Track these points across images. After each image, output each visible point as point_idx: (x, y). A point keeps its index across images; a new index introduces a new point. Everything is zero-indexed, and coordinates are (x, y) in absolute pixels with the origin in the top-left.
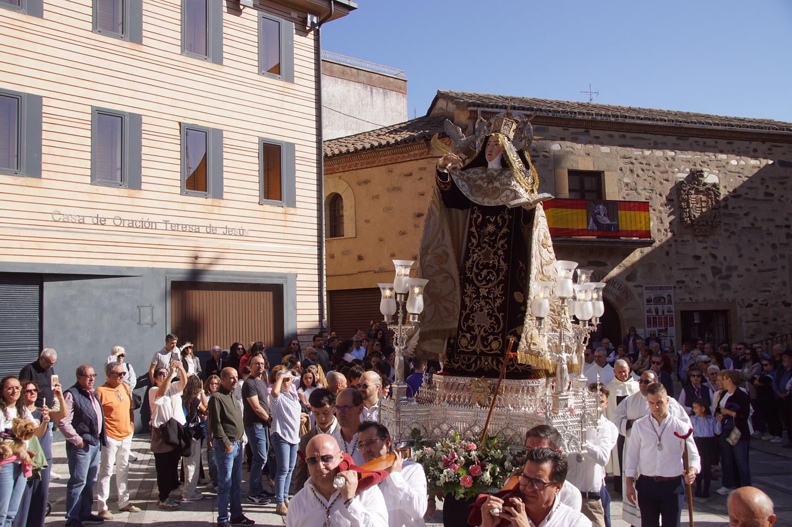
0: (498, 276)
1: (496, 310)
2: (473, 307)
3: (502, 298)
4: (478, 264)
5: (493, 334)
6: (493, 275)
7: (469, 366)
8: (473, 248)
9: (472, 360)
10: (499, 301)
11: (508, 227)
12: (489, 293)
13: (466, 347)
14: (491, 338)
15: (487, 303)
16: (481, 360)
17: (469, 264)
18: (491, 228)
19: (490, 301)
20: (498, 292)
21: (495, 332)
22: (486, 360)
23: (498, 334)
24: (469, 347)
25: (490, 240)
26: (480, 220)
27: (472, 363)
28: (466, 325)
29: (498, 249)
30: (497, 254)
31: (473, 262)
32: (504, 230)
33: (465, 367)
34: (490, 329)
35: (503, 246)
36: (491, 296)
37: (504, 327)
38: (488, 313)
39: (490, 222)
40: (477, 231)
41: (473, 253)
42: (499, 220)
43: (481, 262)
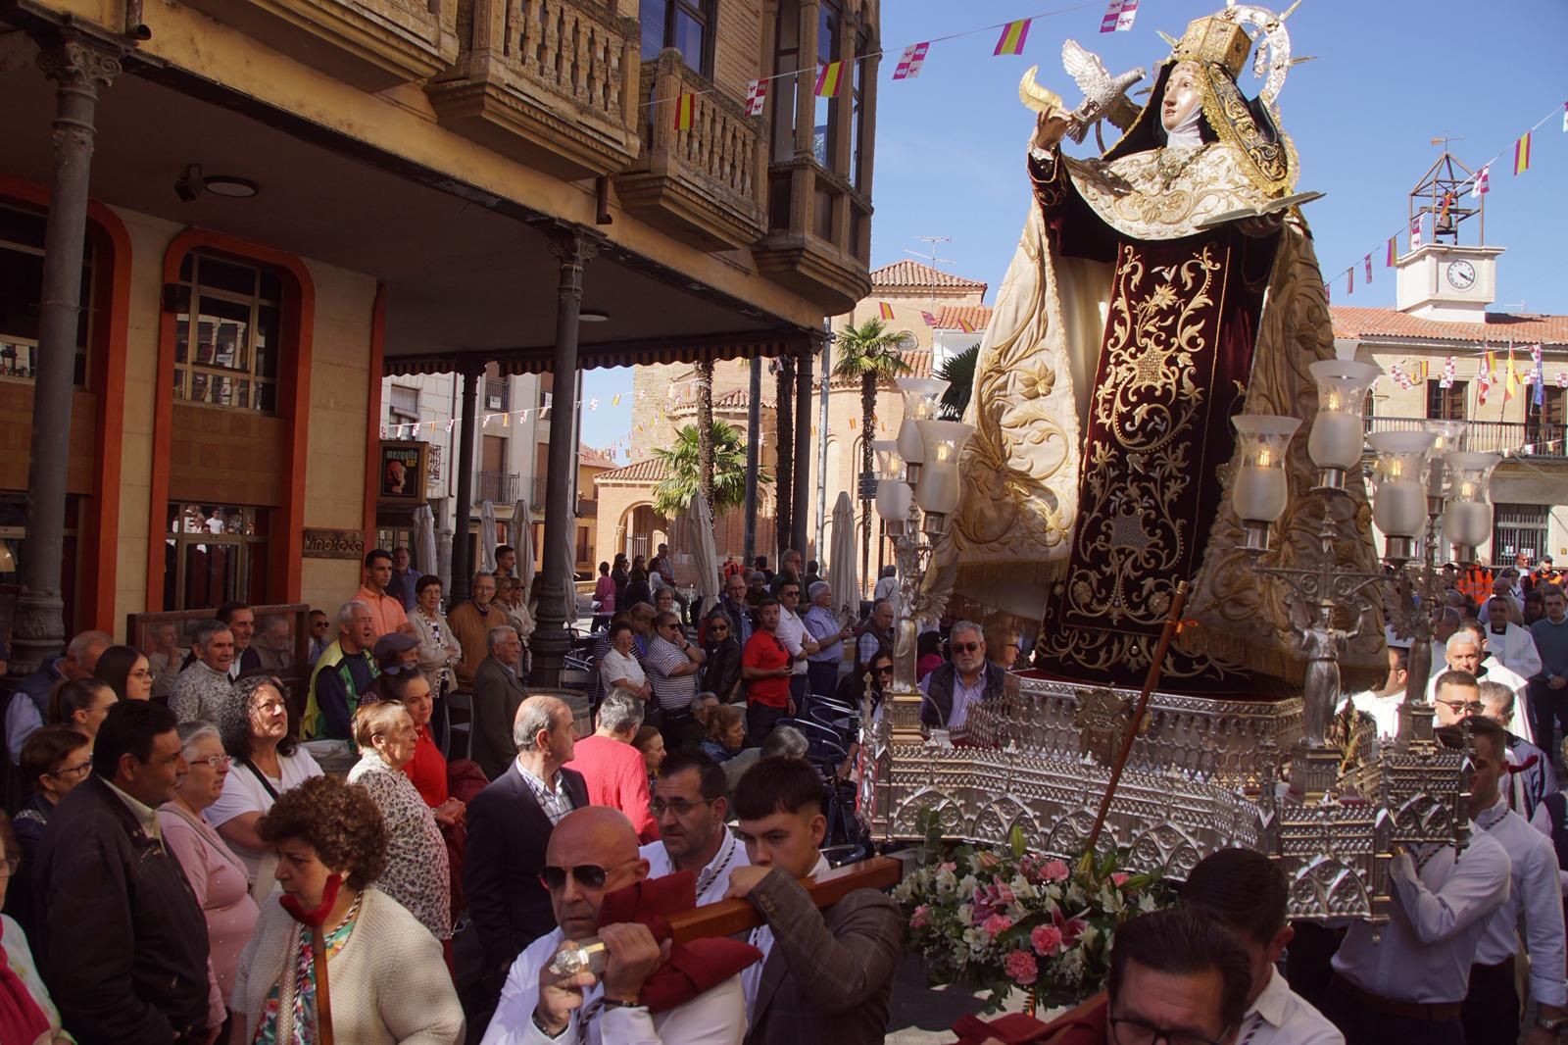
0: (1176, 418)
1: (1166, 512)
2: (1109, 502)
3: (1183, 480)
4: (1126, 390)
5: (1154, 573)
6: (1163, 419)
7: (1092, 656)
8: (1116, 350)
9: (1101, 640)
10: (1175, 487)
11: (1210, 294)
12: (1149, 465)
13: (1087, 607)
14: (1149, 583)
15: (1145, 492)
16: (1121, 642)
17: (1104, 391)
18: (1164, 297)
19: (1151, 486)
20: (1174, 462)
21: (1161, 568)
22: (1135, 643)
23: (1167, 575)
24: (1095, 605)
25: (1160, 329)
26: (1136, 279)
27: (1100, 648)
28: (1090, 548)
29: (1180, 349)
30: (1177, 365)
31: (1116, 386)
32: (1200, 300)
33: (1082, 656)
34: (1147, 561)
35: (1192, 342)
36: (1156, 474)
37: (1186, 551)
38: (1147, 521)
39: (1162, 282)
40: (1131, 307)
41: (1118, 364)
42: (1187, 276)
43: (1134, 386)
